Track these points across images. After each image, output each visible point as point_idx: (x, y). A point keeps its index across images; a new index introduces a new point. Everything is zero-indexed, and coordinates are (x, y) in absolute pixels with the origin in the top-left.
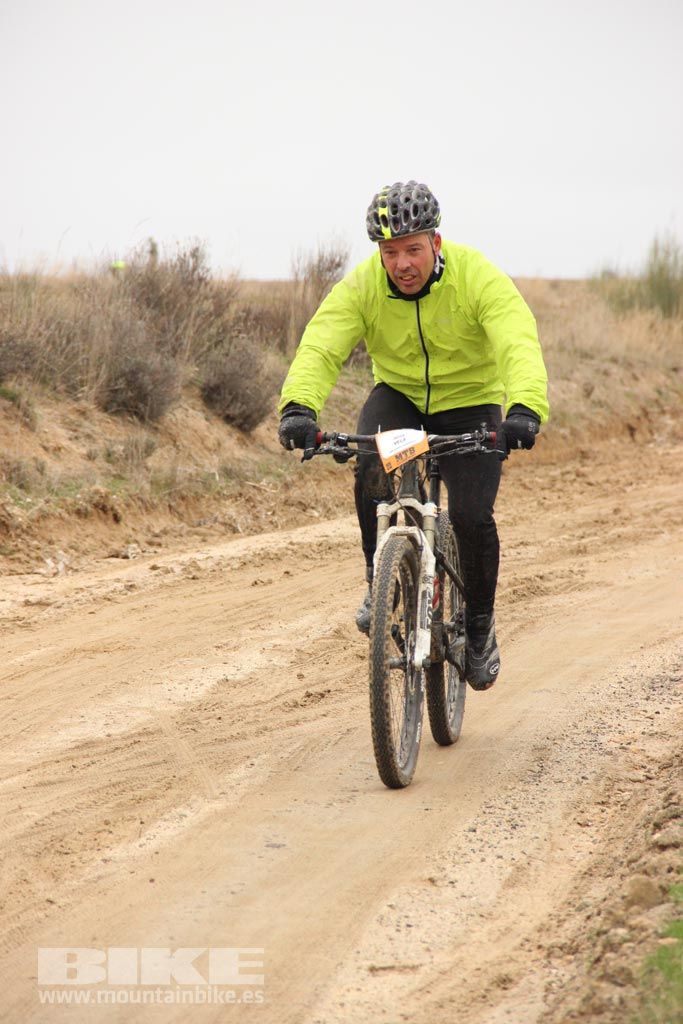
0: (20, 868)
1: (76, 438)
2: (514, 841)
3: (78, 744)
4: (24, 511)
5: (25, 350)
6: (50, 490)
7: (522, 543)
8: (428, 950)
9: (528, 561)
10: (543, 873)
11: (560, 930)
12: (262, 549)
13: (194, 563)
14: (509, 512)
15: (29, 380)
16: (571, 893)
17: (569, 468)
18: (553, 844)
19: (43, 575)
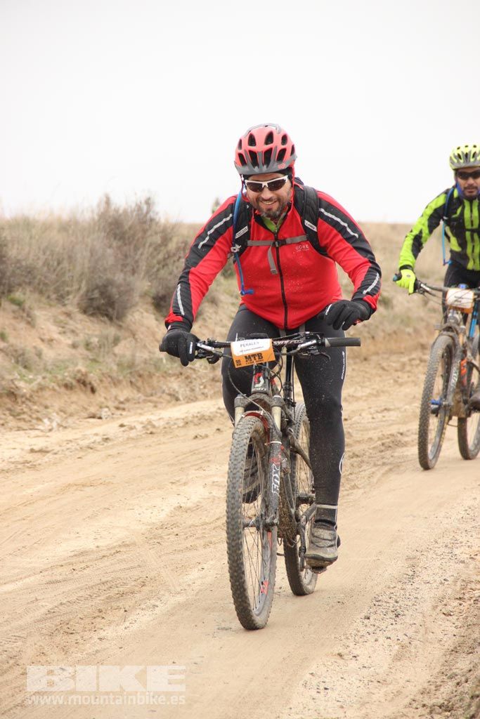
0: (39, 644)
1: (64, 332)
2: (398, 627)
3: (76, 553)
4: (28, 385)
5: (28, 270)
6: (46, 370)
7: (386, 409)
8: (342, 707)
9: (390, 422)
10: (420, 650)
11: (438, 693)
12: (198, 413)
13: (150, 422)
14: (373, 387)
15: (31, 291)
16: (443, 665)
17: (414, 356)
18: (426, 629)
19: (42, 431)
